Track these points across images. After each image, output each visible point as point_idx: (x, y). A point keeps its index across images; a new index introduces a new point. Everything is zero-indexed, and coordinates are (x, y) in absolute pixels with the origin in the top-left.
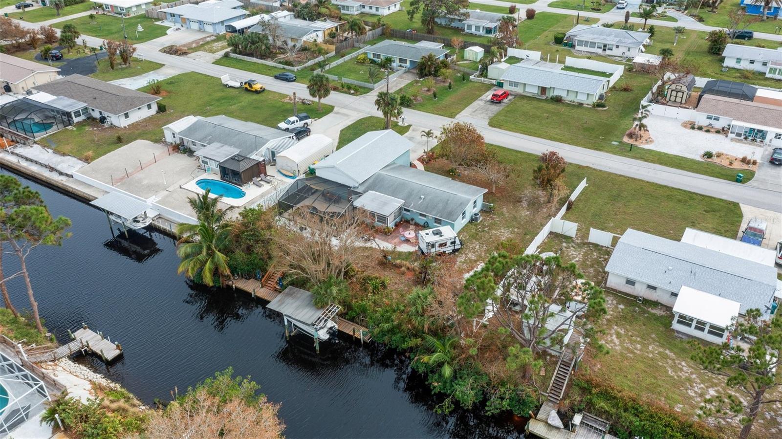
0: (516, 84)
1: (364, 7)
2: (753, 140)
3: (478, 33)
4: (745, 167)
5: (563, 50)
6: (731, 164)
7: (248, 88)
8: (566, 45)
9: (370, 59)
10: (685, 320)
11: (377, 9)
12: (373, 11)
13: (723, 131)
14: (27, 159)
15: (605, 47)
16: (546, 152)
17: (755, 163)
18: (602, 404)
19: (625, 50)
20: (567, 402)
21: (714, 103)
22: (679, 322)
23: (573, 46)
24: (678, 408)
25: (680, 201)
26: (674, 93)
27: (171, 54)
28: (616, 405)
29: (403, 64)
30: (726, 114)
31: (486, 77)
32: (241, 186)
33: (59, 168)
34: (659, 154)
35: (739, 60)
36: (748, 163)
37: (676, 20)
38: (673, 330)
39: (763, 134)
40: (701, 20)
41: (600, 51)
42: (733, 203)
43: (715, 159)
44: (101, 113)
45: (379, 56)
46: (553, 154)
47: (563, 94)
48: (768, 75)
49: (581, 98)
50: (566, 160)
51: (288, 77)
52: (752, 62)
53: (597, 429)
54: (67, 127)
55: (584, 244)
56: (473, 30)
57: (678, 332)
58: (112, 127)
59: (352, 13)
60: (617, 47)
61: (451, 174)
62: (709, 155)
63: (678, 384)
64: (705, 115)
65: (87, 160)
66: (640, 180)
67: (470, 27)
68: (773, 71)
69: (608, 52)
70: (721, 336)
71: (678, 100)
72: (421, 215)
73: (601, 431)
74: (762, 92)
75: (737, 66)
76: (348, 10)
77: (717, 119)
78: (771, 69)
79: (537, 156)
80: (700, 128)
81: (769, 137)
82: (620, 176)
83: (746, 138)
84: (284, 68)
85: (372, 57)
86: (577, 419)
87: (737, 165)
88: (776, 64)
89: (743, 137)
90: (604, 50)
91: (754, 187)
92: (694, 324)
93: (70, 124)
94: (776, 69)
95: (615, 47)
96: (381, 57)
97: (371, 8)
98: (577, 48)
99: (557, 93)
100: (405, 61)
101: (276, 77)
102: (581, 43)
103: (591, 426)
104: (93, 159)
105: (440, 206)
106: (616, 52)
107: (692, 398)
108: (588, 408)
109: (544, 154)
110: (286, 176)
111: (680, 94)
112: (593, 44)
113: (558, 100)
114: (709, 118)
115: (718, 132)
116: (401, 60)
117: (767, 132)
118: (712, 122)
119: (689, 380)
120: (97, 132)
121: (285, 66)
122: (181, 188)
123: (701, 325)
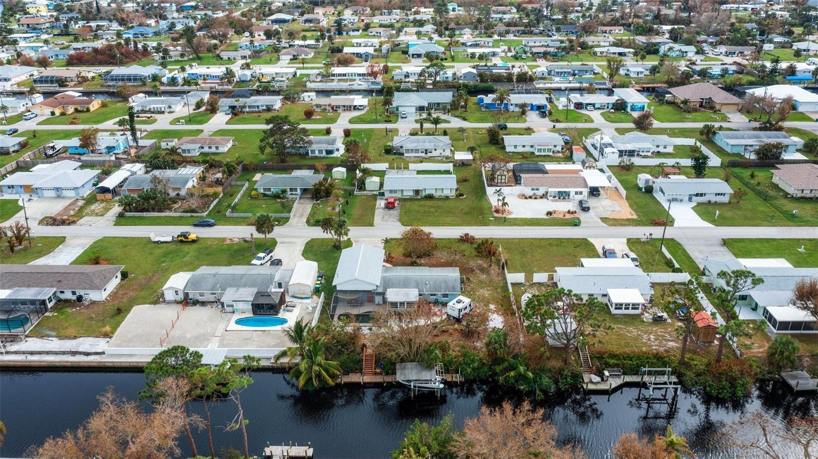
0: (395, 191)
1: (202, 148)
2: (564, 198)
3: (322, 155)
4: (572, 216)
5: (397, 158)
6: (564, 216)
7: (183, 240)
8: (395, 154)
9: (262, 194)
10: (619, 306)
11: (217, 148)
12: (213, 150)
13: (544, 196)
14: (32, 353)
15: (426, 151)
16: (462, 235)
17: (575, 212)
18: (613, 361)
19: (441, 151)
20: (594, 368)
21: (531, 179)
22: (616, 308)
23: (403, 154)
24: (644, 349)
25: (557, 245)
26: (500, 177)
27: (58, 225)
28: (619, 359)
29: (294, 193)
30: (542, 185)
31: (365, 190)
32: (276, 315)
33: (81, 349)
34: (522, 219)
35: (515, 147)
36: (572, 213)
37: (449, 122)
38: (613, 315)
39: (568, 194)
40: (464, 119)
41: (423, 155)
42: (583, 239)
43: (554, 215)
44: (74, 293)
45: (269, 190)
46: (467, 235)
47: (433, 192)
48: (537, 153)
49: (447, 193)
50: (476, 237)
51: (209, 223)
52: (524, 146)
53: (616, 375)
54: (45, 315)
55: (533, 284)
56: (317, 153)
57: (616, 314)
58: (93, 303)
59: (194, 155)
60: (435, 150)
61: (413, 264)
62: (549, 213)
63: (636, 339)
64: (530, 188)
65: (107, 335)
66: (527, 239)
67: (313, 152)
68: (539, 150)
69: (429, 155)
70: (638, 309)
71: (503, 181)
72: (432, 295)
73: (618, 375)
74: (549, 166)
75: (515, 150)
76: (189, 153)
77: (537, 189)
78: (538, 149)
79: (455, 239)
80: (530, 197)
81: (572, 194)
82: (514, 239)
83: (559, 198)
84: (192, 216)
85: (262, 191)
86: (606, 373)
87: (568, 216)
88: (540, 146)
89: (557, 198)
90: (426, 153)
91: (585, 227)
92: (624, 307)
93: (46, 311)
94: (541, 149)
95: (433, 150)
96: (272, 190)
97: (210, 148)
98: (406, 155)
99: (428, 192)
100: (296, 190)
101: (195, 225)
102: (408, 151)
103: (613, 375)
104: (113, 332)
105: (443, 285)
106: (434, 154)
107: (646, 343)
108: (608, 366)
109: (461, 236)
110: (302, 298)
111: (503, 177)
112: (417, 151)
113: (430, 197)
114: (533, 189)
115: (541, 198)
116: (291, 190)
117: (570, 192)
118: (535, 192)
119: (639, 335)
120: (84, 310)
121: (193, 214)
122: (226, 331)
123: (627, 306)
